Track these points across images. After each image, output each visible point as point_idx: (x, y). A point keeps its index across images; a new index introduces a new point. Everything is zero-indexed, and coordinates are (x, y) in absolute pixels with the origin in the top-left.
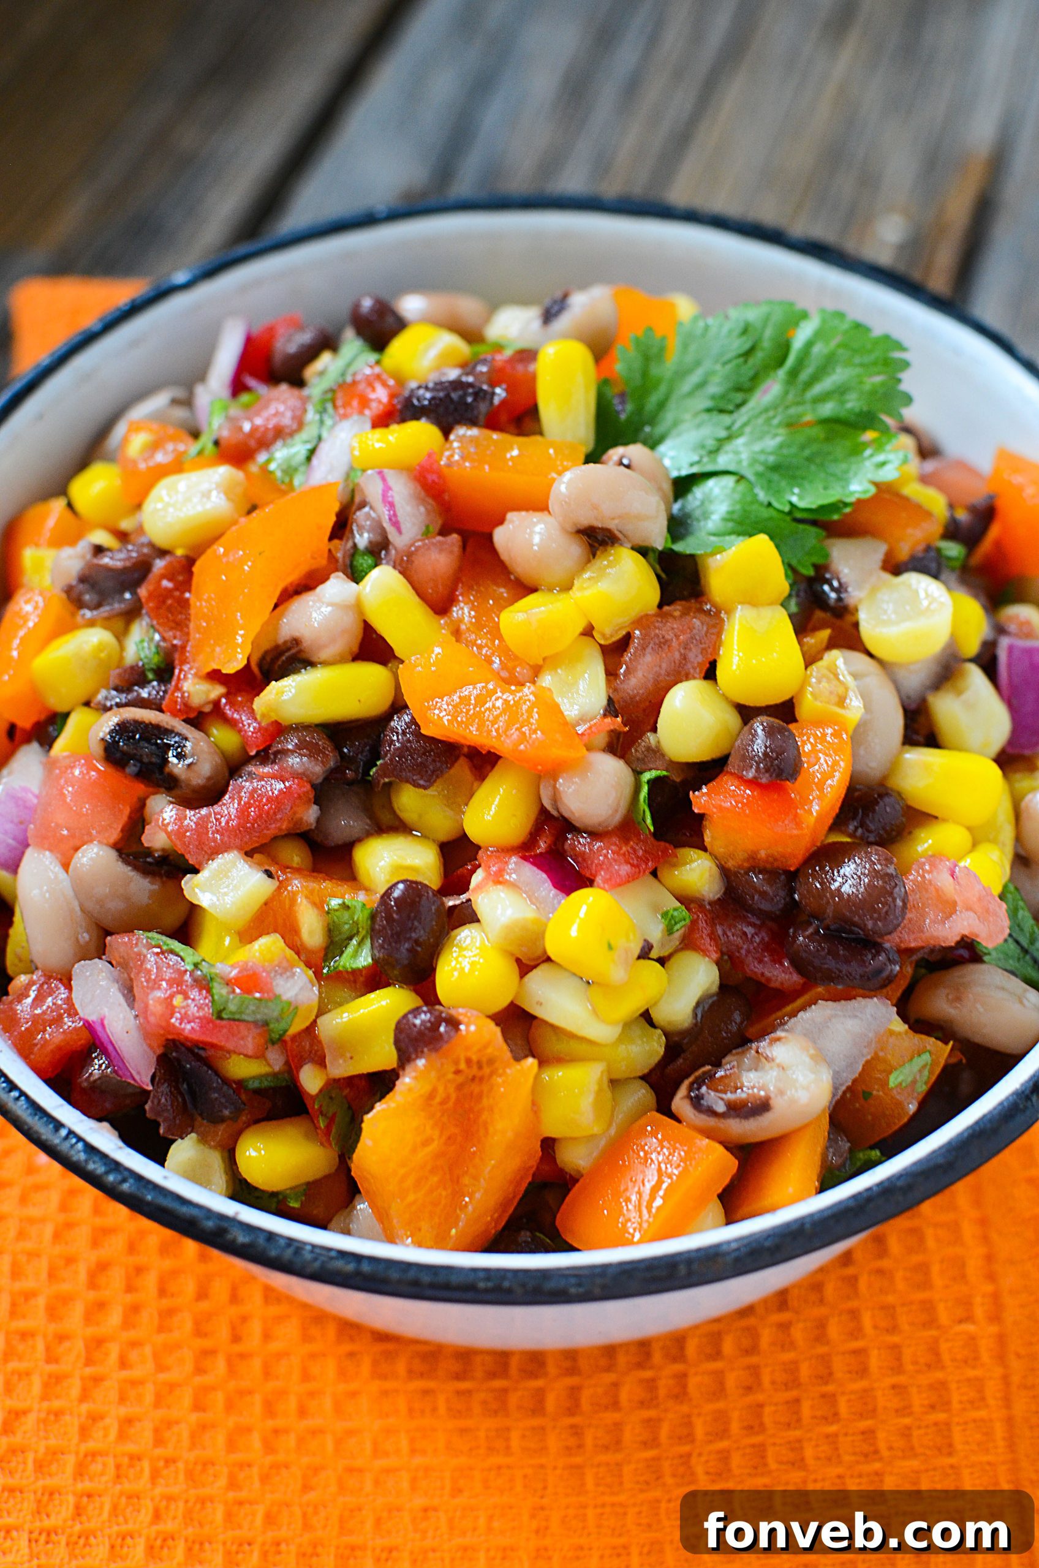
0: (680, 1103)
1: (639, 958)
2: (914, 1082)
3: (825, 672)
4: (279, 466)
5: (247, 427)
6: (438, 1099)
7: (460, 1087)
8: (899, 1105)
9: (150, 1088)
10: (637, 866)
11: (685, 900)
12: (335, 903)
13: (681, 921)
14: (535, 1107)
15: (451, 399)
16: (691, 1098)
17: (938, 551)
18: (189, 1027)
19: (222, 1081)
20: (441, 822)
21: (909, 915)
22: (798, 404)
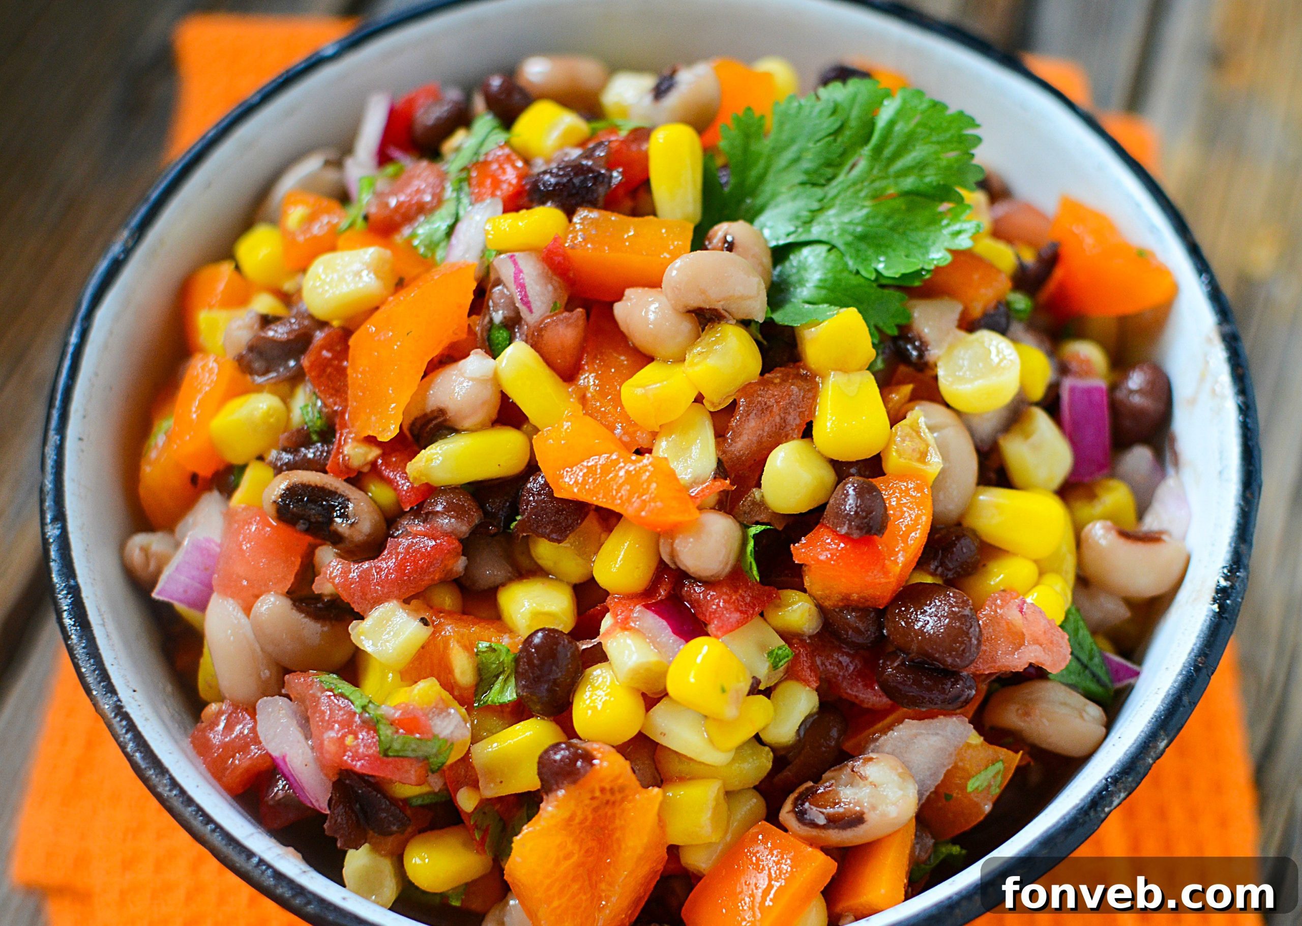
0: (786, 814)
1: (748, 694)
2: (989, 786)
3: (908, 430)
4: (421, 241)
5: (393, 202)
6: (577, 820)
7: (595, 810)
8: (977, 805)
9: (328, 812)
10: (745, 613)
11: (788, 636)
12: (482, 646)
13: (784, 658)
14: (661, 822)
15: (574, 184)
16: (796, 813)
17: (1008, 304)
18: (359, 764)
19: (390, 802)
20: (573, 568)
21: (983, 648)
22: (882, 178)
